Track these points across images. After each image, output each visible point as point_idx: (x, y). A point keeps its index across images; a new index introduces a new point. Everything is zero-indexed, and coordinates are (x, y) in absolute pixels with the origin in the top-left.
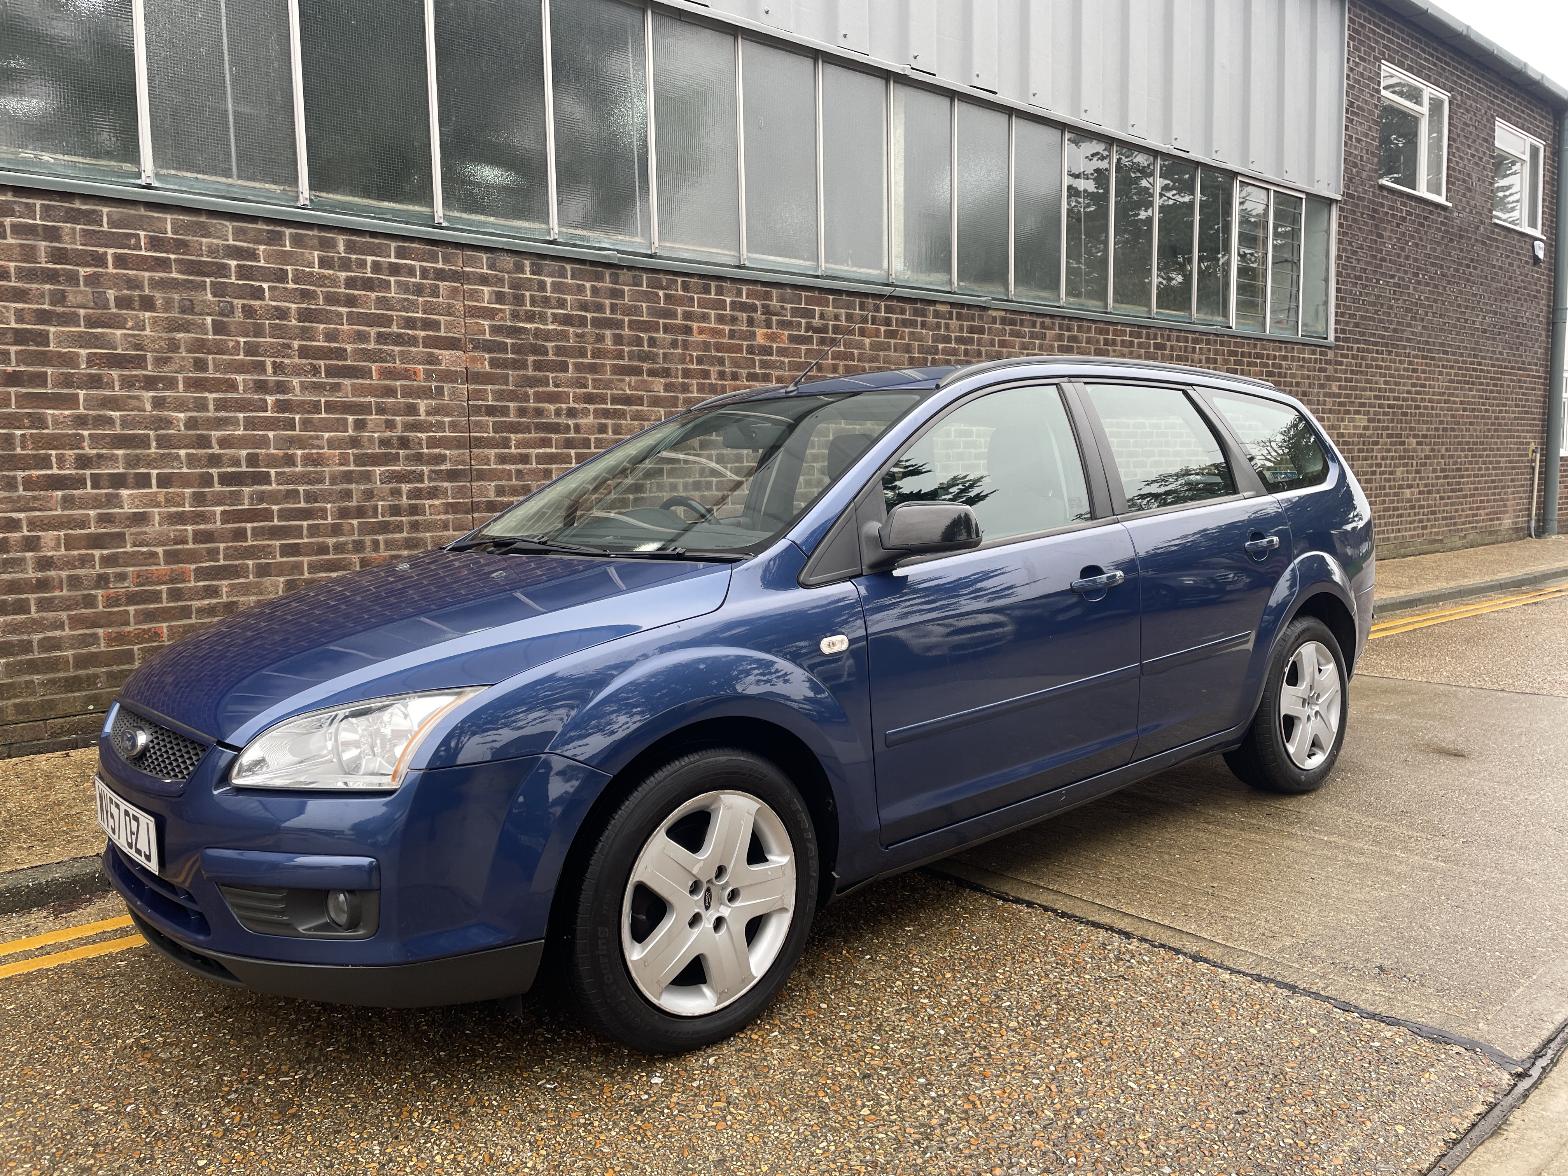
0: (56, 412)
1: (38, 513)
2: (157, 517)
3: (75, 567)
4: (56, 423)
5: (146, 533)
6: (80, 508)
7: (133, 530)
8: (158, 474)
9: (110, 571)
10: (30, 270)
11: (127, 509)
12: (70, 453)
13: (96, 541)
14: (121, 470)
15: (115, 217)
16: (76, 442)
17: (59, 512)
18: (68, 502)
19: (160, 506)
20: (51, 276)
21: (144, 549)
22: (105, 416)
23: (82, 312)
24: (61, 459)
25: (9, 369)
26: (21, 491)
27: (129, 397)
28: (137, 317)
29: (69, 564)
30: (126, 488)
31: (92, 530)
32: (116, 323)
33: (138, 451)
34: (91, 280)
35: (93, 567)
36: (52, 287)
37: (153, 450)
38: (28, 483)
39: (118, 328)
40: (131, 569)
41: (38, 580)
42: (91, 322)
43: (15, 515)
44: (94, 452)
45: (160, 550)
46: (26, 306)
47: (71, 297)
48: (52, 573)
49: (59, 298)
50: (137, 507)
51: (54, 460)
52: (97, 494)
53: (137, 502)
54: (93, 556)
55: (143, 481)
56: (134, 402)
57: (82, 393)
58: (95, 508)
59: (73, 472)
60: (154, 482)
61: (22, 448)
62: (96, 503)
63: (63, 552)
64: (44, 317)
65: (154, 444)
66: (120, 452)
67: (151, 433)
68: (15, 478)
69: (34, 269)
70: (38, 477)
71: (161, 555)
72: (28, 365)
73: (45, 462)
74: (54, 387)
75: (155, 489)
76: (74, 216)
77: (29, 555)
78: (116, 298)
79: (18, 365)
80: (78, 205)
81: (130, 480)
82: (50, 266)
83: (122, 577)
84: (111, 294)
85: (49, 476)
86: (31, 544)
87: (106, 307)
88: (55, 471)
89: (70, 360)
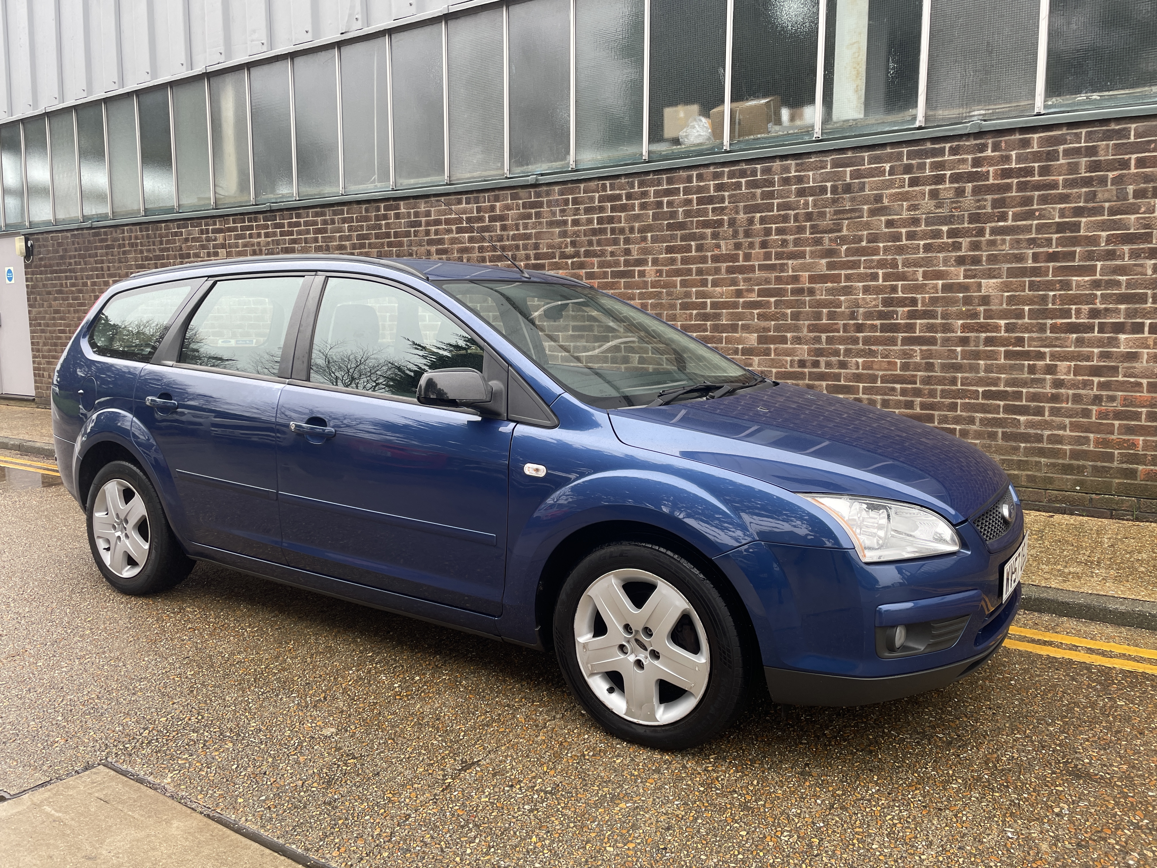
0: (1079, 278)
1: (1058, 349)
2: (1145, 356)
3: (1079, 388)
4: (1078, 286)
5: (1135, 368)
6: (1088, 347)
7: (1126, 365)
8: (1150, 323)
9: (1104, 393)
10: (1073, 180)
11: (1123, 349)
12: (1085, 308)
13: (1096, 371)
14: (1122, 320)
15: (1140, 130)
16: (1090, 299)
17: (1072, 349)
18: (1079, 342)
19: (1149, 348)
20: (1087, 182)
21: (1132, 380)
22: (1114, 280)
23: (1107, 205)
24: (1078, 312)
25: (1051, 250)
26: (1048, 334)
27: (1135, 265)
28: (1149, 203)
29: (1074, 385)
30: (1124, 333)
31: (1095, 363)
32: (1133, 210)
33: (1137, 306)
34: (1118, 181)
35: (1092, 389)
36: (1087, 190)
37: (1149, 305)
38: (1054, 328)
39: (1133, 214)
40: (1120, 393)
41: (1052, 394)
42: (1113, 212)
43: (1042, 349)
44: (1103, 306)
45: (1144, 381)
46: (1067, 205)
47: (1100, 196)
48: (1063, 391)
49: (1092, 197)
50: (1131, 348)
51: (1073, 312)
52: (1101, 337)
53: (1131, 344)
54: (1093, 381)
55: (1138, 328)
56: (1139, 269)
57: (1099, 264)
58: (1098, 347)
59: (1086, 321)
60: (1146, 329)
61: (1053, 304)
62: (1100, 343)
63: (1072, 376)
64: (1079, 212)
65: (1151, 300)
66: (1123, 307)
67: (1149, 292)
68: (1045, 324)
69: (1076, 179)
70: (1061, 324)
71: (1145, 386)
72: (1064, 246)
73: (1067, 314)
74: (1080, 261)
75: (1146, 334)
76: (1108, 136)
77: (1048, 377)
78: (1135, 191)
79: (1057, 247)
80: (1113, 126)
81: (1128, 327)
82: (1088, 175)
83: (1112, 399)
84: (1131, 189)
85: (1068, 323)
86: (1051, 370)
87: (1126, 199)
88: (1073, 320)
89: (1093, 241)
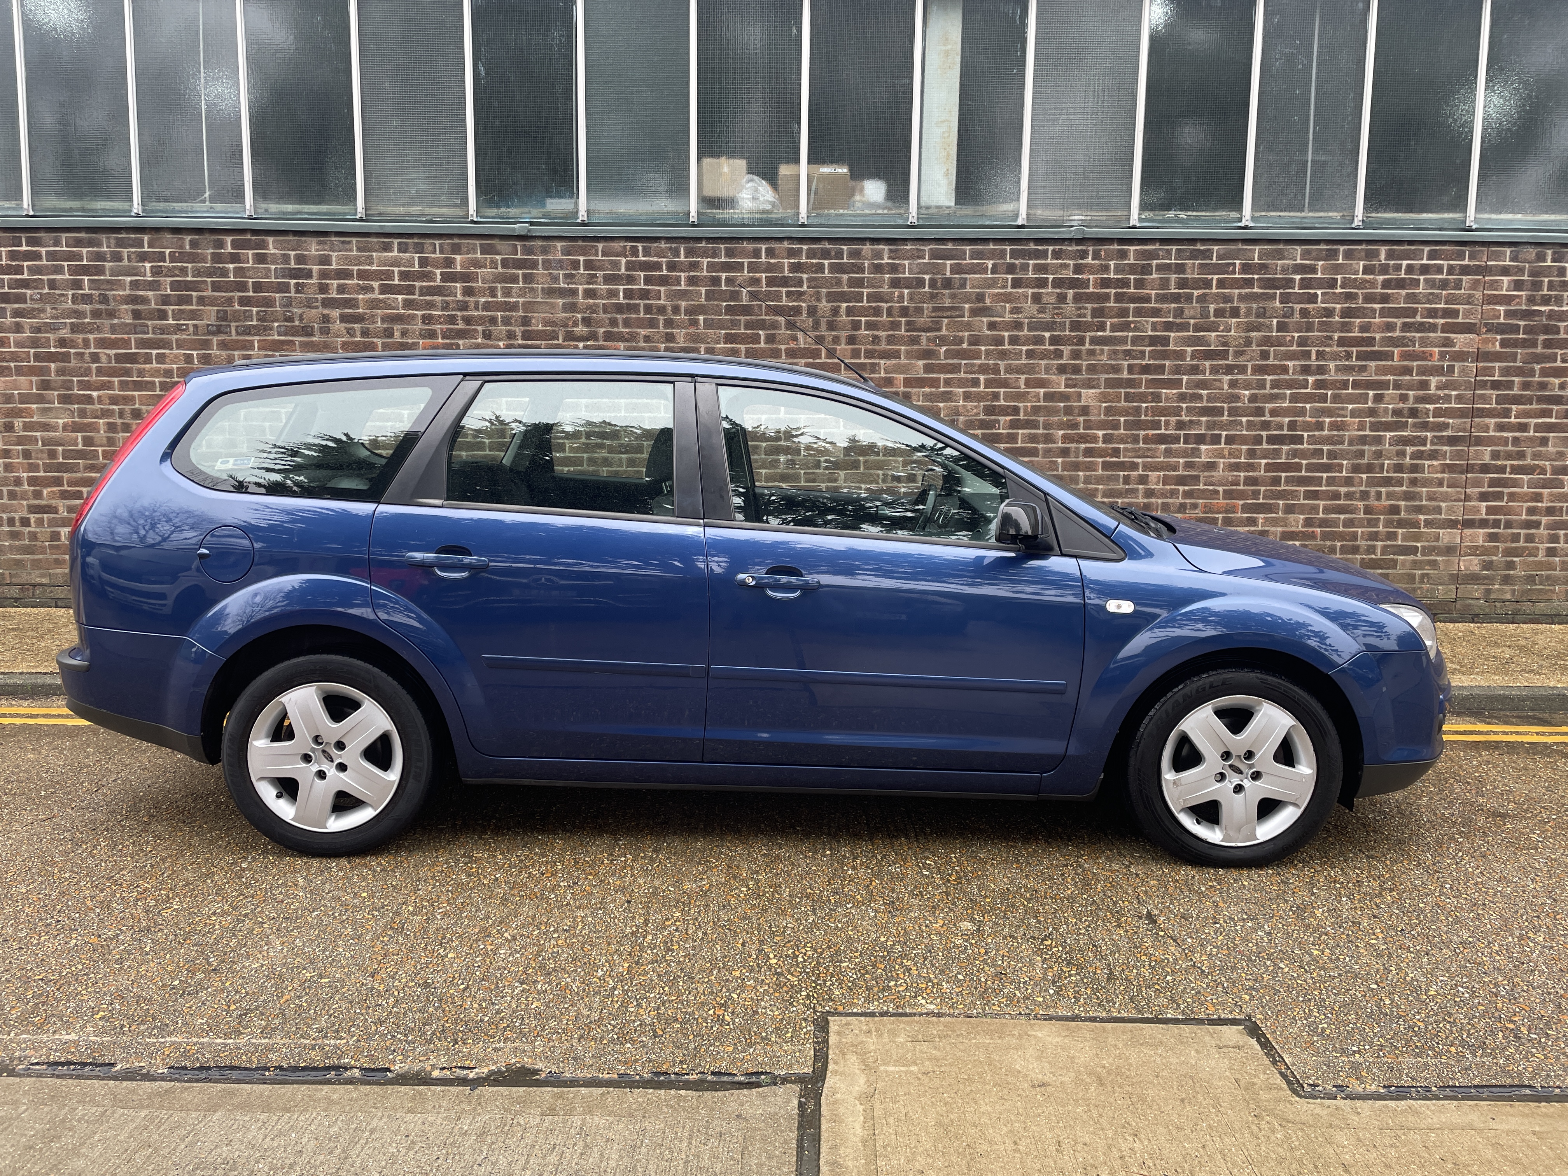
0: (1168, 391)
1: (1149, 460)
2: (1222, 466)
3: (1167, 497)
4: (1168, 399)
5: (1213, 476)
6: (1175, 457)
7: (1206, 474)
8: (1226, 435)
9: (1188, 501)
10: (1164, 294)
11: (1204, 459)
12: (1173, 419)
13: (1181, 480)
14: (1203, 432)
15: (1221, 252)
16: (1177, 412)
17: (1162, 459)
18: (1168, 453)
19: (1225, 458)
20: (1176, 298)
21: (1211, 488)
22: (1197, 394)
23: (1192, 321)
24: (1167, 423)
25: (1144, 363)
26: (1141, 445)
27: (1215, 380)
28: (1227, 323)
29: (1164, 495)
30: (1205, 444)
31: (1180, 473)
32: (1213, 328)
33: (1215, 418)
34: (1202, 299)
35: (1178, 498)
36: (1176, 305)
37: (1225, 418)
38: (1147, 439)
39: (1214, 331)
40: (1201, 501)
41: (1144, 504)
42: (1197, 328)
43: (1136, 460)
44: (1188, 418)
45: (1221, 489)
46: (1159, 319)
47: (1186, 312)
48: (1153, 500)
49: (1179, 313)
50: (1210, 458)
51: (1163, 424)
52: (1186, 448)
53: (1210, 454)
54: (1178, 490)
55: (1216, 440)
56: (1218, 384)
57: (1185, 378)
58: (1183, 457)
59: (1173, 432)
60: (1223, 440)
61: (1145, 416)
62: (1185, 454)
63: (1161, 486)
64: (1169, 326)
65: (1226, 413)
66: (1204, 419)
67: (1225, 405)
68: (1138, 435)
69: (1166, 294)
70: (1153, 435)
71: (1221, 493)
72: (1155, 359)
73: (1156, 425)
74: (1169, 374)
75: (1223, 445)
76: (1195, 255)
77: (1141, 487)
78: (1215, 310)
79: (1149, 360)
80: (1199, 246)
81: (1208, 439)
82: (1176, 291)
83: (1195, 506)
84: (1212, 307)
85: (1159, 434)
86: (1143, 480)
87: (1208, 317)
88: (1163, 431)
89: (1180, 355)
